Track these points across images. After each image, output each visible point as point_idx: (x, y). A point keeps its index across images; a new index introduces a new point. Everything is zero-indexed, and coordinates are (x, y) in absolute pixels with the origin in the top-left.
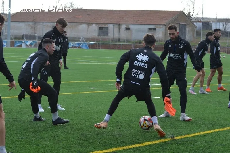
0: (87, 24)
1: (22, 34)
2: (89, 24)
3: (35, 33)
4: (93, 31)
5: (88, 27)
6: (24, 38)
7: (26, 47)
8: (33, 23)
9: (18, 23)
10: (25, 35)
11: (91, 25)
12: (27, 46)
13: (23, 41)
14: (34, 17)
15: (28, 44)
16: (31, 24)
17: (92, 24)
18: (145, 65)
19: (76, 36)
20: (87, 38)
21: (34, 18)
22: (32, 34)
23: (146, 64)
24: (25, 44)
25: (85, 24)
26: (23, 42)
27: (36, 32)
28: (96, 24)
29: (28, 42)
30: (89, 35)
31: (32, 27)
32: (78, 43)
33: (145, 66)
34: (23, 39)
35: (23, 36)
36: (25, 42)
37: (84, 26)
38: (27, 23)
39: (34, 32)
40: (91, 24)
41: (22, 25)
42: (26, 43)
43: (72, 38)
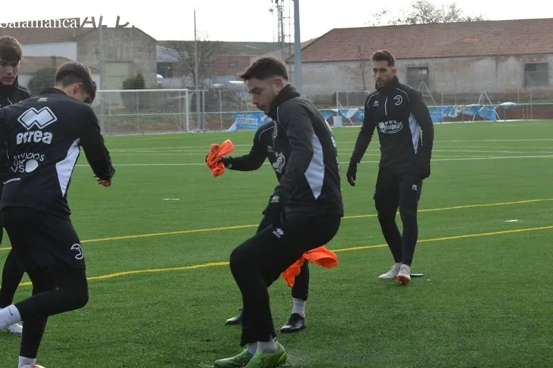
0: (494, 57)
1: (331, 93)
2: (499, 57)
3: (364, 87)
4: (510, 74)
5: (497, 64)
6: (338, 102)
7: (343, 125)
8: (358, 63)
9: (320, 65)
10: (339, 94)
11: (504, 60)
12: (345, 121)
13: (336, 110)
14: (359, 47)
15: (349, 116)
16: (353, 65)
17: (508, 56)
18: (43, 136)
19: (467, 91)
20: (495, 94)
21: (360, 51)
22: (356, 91)
23: (46, 134)
24: (340, 117)
25: (489, 58)
26: (335, 114)
27: (366, 86)
28: (518, 56)
29: (347, 111)
30: (501, 86)
31: (356, 74)
32: (473, 107)
33: (44, 138)
34: (334, 104)
35: (334, 96)
36: (339, 111)
37: (487, 64)
38: (342, 64)
39: (362, 86)
40: (503, 57)
41: (330, 69)
42: (343, 114)
43: (458, 95)
